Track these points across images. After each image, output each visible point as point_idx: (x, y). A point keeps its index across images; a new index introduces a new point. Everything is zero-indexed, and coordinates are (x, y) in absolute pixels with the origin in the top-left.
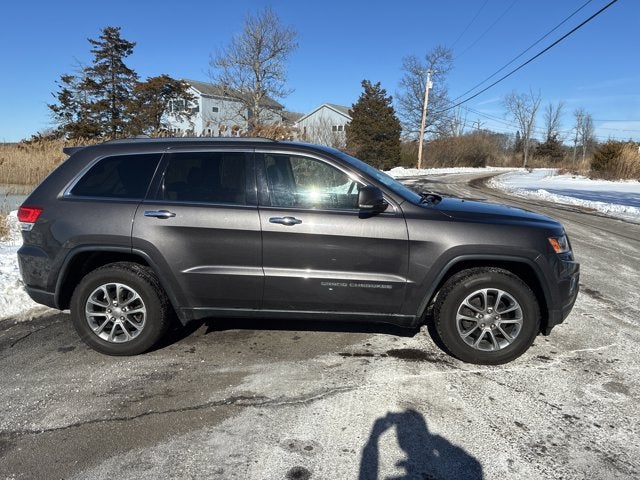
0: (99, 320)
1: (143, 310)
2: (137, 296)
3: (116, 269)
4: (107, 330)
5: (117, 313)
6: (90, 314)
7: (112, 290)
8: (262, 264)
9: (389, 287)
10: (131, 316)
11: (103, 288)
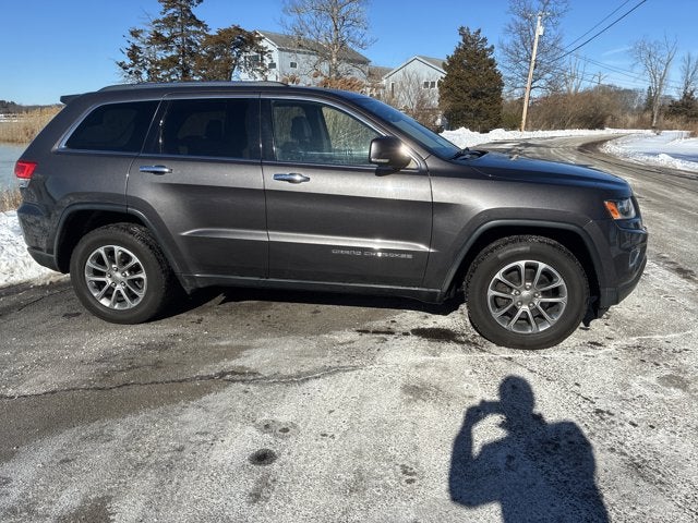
0: (100, 285)
1: (143, 276)
2: (136, 260)
3: (112, 230)
4: (108, 295)
5: (117, 278)
6: (89, 278)
7: (111, 253)
8: (267, 227)
9: (409, 256)
10: (132, 282)
11: (101, 250)
